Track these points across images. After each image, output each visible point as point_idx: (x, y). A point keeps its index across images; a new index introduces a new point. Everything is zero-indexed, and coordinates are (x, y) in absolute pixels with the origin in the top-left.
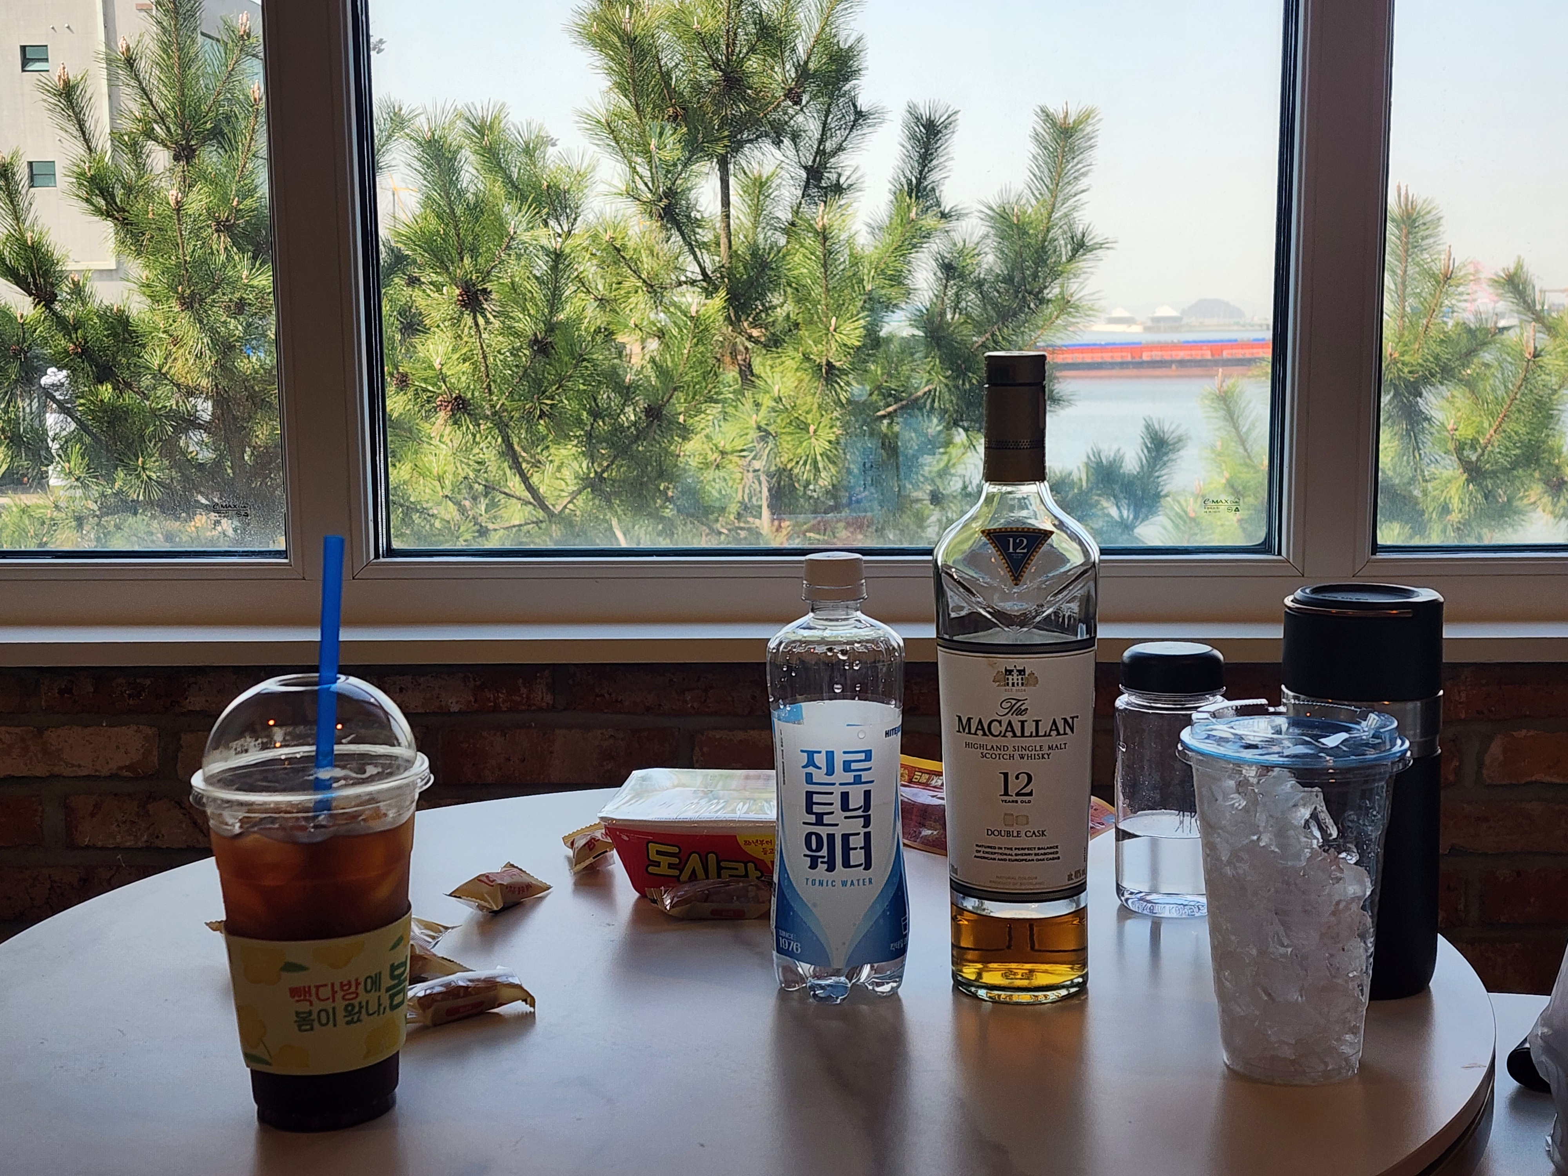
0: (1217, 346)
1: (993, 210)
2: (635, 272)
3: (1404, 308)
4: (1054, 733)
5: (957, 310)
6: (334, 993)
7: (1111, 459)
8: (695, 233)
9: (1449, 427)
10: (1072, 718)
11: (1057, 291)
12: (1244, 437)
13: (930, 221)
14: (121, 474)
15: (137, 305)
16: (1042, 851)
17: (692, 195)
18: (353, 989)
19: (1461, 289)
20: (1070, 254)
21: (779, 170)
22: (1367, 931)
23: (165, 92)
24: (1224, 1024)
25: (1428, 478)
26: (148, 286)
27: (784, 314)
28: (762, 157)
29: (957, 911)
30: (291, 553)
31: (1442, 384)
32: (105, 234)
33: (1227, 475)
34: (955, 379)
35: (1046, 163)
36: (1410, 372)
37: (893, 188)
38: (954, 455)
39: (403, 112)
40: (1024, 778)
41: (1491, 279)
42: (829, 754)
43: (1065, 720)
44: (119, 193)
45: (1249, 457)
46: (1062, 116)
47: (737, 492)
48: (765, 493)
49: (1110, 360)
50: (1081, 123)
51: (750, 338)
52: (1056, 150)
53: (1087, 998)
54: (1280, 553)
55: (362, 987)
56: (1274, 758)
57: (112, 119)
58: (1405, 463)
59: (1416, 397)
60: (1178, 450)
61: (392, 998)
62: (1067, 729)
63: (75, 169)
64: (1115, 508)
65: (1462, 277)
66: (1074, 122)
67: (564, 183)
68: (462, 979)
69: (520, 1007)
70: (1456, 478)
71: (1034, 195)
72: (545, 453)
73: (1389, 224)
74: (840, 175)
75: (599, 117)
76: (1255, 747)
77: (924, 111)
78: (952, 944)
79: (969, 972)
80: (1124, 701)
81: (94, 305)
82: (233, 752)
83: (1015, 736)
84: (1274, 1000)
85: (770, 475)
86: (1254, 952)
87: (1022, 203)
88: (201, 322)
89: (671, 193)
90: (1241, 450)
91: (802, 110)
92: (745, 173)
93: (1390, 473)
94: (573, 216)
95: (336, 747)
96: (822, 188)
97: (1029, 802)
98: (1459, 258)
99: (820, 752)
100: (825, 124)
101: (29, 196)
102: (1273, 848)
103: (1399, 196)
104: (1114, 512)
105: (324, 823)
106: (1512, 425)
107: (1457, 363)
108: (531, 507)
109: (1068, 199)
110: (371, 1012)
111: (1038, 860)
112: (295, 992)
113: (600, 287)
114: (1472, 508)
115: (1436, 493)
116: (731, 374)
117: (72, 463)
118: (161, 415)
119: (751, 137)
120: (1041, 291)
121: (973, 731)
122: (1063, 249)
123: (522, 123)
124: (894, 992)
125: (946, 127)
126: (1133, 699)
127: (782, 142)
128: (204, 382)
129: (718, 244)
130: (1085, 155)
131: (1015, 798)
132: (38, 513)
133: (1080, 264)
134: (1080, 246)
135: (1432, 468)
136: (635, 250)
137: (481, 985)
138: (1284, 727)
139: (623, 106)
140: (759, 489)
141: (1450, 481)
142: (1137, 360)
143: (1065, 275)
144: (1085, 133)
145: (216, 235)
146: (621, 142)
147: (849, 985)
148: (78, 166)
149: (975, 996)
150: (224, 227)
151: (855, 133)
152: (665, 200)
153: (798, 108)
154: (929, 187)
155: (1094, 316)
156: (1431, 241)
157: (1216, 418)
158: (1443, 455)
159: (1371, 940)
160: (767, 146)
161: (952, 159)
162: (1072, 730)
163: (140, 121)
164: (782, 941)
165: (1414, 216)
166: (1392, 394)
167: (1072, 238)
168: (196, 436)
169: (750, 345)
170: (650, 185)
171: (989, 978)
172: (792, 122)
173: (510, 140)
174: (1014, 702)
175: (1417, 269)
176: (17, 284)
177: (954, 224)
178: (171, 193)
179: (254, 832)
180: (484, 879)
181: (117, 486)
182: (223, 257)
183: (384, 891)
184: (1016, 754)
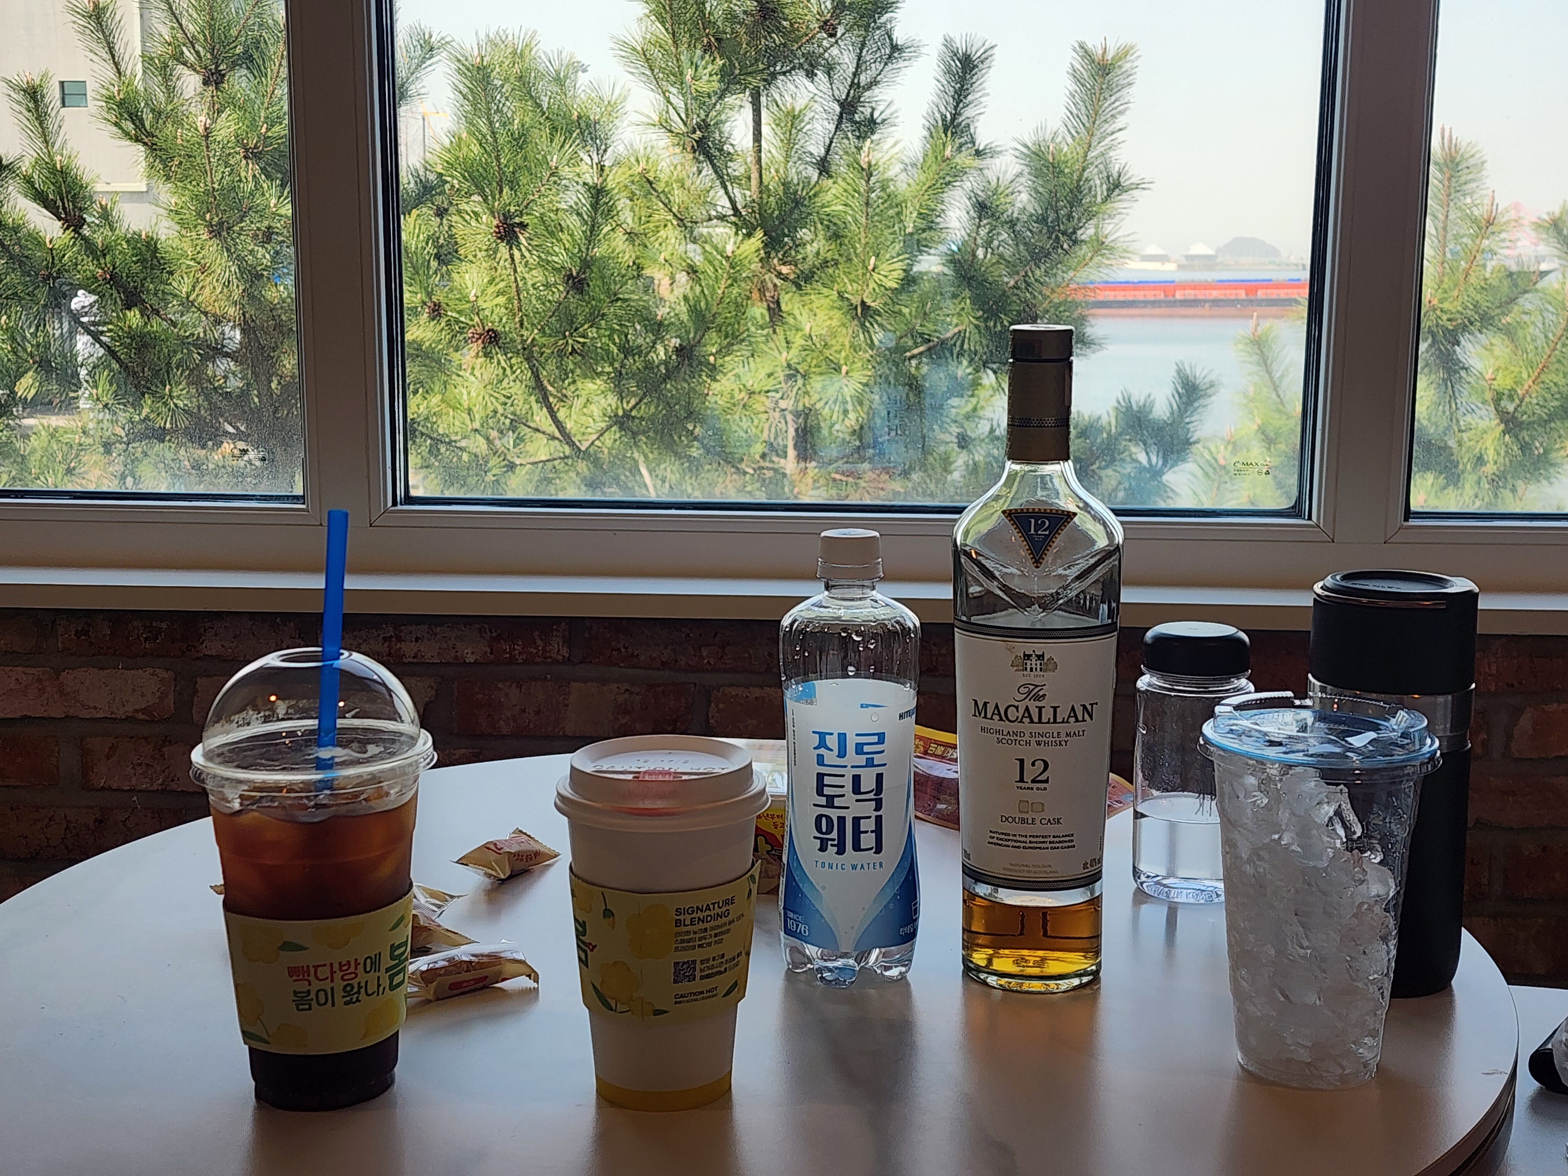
0: (1251, 287)
1: (1028, 148)
2: (666, 205)
3: (1444, 253)
4: (1072, 720)
5: (989, 250)
6: (333, 973)
7: (1141, 404)
8: (727, 167)
9: (1487, 377)
10: (1092, 705)
11: (1091, 231)
12: (1277, 383)
13: (964, 159)
14: (148, 400)
15: (166, 231)
16: (1058, 839)
17: (726, 128)
18: (352, 969)
19: (1503, 235)
20: (1105, 193)
21: (812, 103)
22: (1391, 933)
23: (195, 15)
24: (1239, 1022)
25: (1463, 428)
26: (177, 213)
27: (814, 251)
28: (795, 90)
29: (969, 897)
30: (308, 499)
31: (1480, 332)
32: (135, 158)
33: (1259, 421)
34: (986, 320)
35: (1084, 101)
36: (1449, 320)
37: (927, 124)
38: (982, 397)
39: (433, 39)
40: (1040, 765)
41: (1535, 223)
42: (842, 737)
43: (1084, 707)
44: (148, 118)
45: (1282, 403)
46: (1100, 52)
47: (762, 431)
48: (792, 432)
49: (1142, 298)
50: (1120, 59)
51: (779, 275)
52: (1093, 87)
53: (1099, 988)
54: (1310, 518)
55: (361, 967)
56: (1299, 757)
57: (143, 42)
58: (1440, 413)
59: (1453, 345)
60: (1210, 396)
61: (391, 978)
62: (1086, 716)
63: (104, 92)
64: (1144, 454)
65: (1505, 223)
66: (1113, 59)
67: (594, 114)
68: (465, 954)
69: (523, 982)
70: (1493, 429)
71: (1070, 133)
72: (572, 388)
73: (1432, 168)
74: (873, 109)
75: (635, 44)
76: (1280, 744)
77: (960, 45)
78: (964, 929)
79: (979, 958)
80: (1146, 681)
81: (121, 232)
82: (234, 725)
83: (1032, 722)
84: (1291, 1002)
85: (797, 414)
86: (1272, 952)
87: (1058, 141)
88: (228, 250)
89: (704, 126)
90: (1274, 396)
91: (836, 42)
92: (778, 106)
93: (1425, 423)
94: (603, 147)
95: (339, 721)
96: (856, 122)
97: (1045, 789)
98: (1502, 204)
99: (832, 734)
100: (859, 57)
101: (59, 119)
102: (1294, 847)
103: (1443, 138)
104: (1142, 457)
105: (324, 802)
106: (1553, 377)
107: (1497, 311)
108: (557, 442)
109: (1105, 138)
110: (370, 992)
111: (1052, 848)
112: (292, 971)
113: (629, 221)
114: (1507, 460)
115: (1472, 443)
116: (758, 311)
117: (100, 389)
118: (189, 343)
119: (784, 69)
120: (1074, 232)
121: (989, 716)
122: (1098, 189)
123: (553, 52)
124: (903, 976)
125: (982, 62)
126: (1155, 681)
127: (816, 75)
128: (231, 311)
129: (749, 178)
130: (1125, 91)
131: (1031, 785)
132: (66, 438)
133: (1116, 205)
134: (1115, 186)
135: (1468, 418)
136: (667, 182)
137: (485, 960)
138: (1310, 721)
139: (658, 33)
140: (784, 429)
141: (1485, 432)
142: (1171, 298)
143: (1101, 215)
144: (1123, 70)
145: (244, 162)
146: (656, 71)
147: (857, 969)
148: (107, 89)
149: (985, 983)
150: (252, 154)
151: (890, 66)
152: (698, 132)
153: (833, 40)
154: (963, 124)
155: (1129, 258)
156: (1474, 185)
157: (1250, 363)
158: (1480, 405)
159: (1393, 943)
160: (800, 78)
161: (988, 94)
162: (1091, 717)
163: (169, 45)
164: (790, 922)
165: (1457, 160)
166: (1430, 341)
167: (1108, 178)
168: (224, 365)
169: (778, 282)
170: (683, 116)
171: (999, 965)
172: (826, 55)
173: (541, 69)
174: (1031, 687)
175: (1459, 214)
176: (46, 207)
177: (988, 161)
178: (200, 118)
179: (252, 810)
180: (492, 847)
181: (144, 414)
182: (251, 185)
183: (386, 870)
184: (1033, 740)
